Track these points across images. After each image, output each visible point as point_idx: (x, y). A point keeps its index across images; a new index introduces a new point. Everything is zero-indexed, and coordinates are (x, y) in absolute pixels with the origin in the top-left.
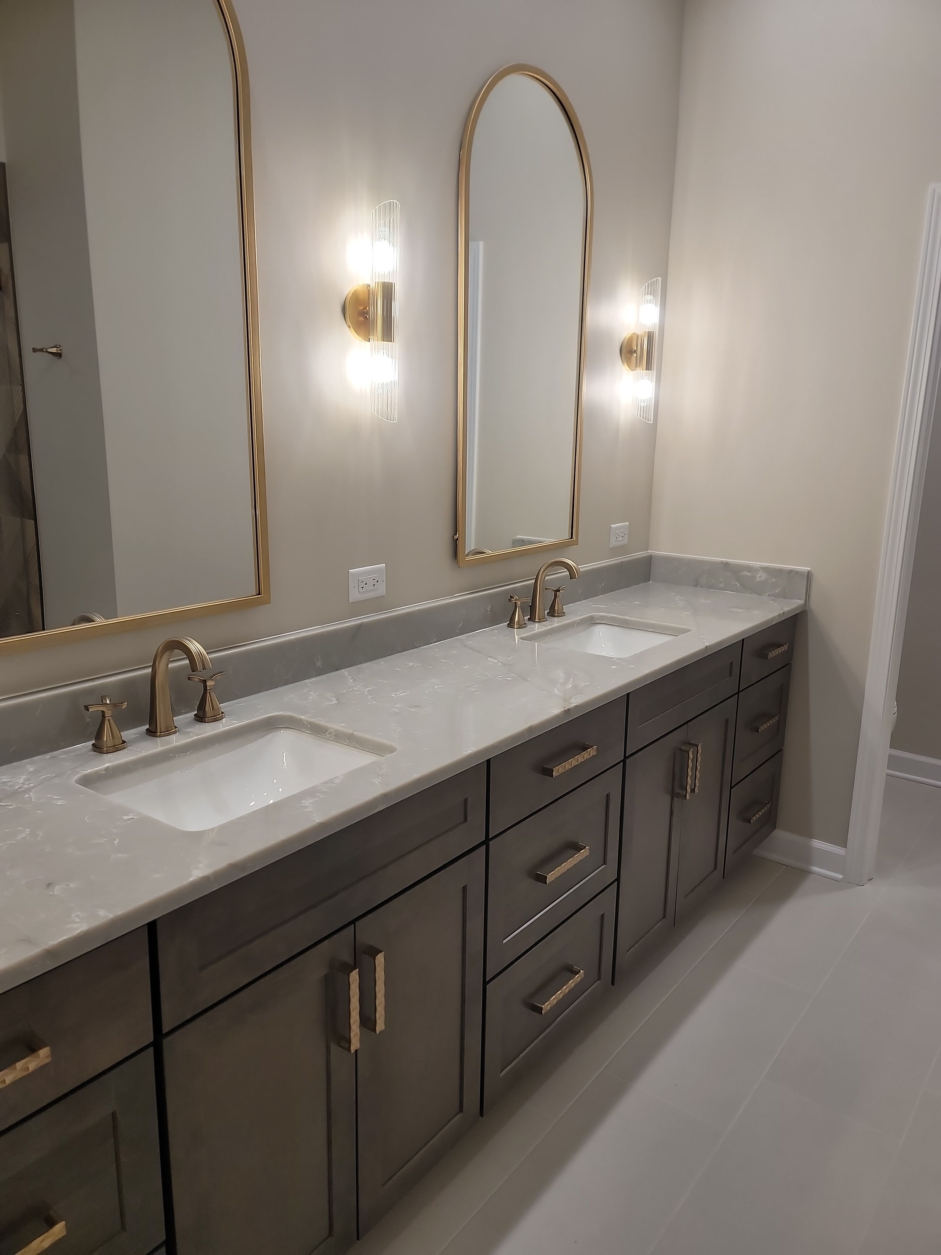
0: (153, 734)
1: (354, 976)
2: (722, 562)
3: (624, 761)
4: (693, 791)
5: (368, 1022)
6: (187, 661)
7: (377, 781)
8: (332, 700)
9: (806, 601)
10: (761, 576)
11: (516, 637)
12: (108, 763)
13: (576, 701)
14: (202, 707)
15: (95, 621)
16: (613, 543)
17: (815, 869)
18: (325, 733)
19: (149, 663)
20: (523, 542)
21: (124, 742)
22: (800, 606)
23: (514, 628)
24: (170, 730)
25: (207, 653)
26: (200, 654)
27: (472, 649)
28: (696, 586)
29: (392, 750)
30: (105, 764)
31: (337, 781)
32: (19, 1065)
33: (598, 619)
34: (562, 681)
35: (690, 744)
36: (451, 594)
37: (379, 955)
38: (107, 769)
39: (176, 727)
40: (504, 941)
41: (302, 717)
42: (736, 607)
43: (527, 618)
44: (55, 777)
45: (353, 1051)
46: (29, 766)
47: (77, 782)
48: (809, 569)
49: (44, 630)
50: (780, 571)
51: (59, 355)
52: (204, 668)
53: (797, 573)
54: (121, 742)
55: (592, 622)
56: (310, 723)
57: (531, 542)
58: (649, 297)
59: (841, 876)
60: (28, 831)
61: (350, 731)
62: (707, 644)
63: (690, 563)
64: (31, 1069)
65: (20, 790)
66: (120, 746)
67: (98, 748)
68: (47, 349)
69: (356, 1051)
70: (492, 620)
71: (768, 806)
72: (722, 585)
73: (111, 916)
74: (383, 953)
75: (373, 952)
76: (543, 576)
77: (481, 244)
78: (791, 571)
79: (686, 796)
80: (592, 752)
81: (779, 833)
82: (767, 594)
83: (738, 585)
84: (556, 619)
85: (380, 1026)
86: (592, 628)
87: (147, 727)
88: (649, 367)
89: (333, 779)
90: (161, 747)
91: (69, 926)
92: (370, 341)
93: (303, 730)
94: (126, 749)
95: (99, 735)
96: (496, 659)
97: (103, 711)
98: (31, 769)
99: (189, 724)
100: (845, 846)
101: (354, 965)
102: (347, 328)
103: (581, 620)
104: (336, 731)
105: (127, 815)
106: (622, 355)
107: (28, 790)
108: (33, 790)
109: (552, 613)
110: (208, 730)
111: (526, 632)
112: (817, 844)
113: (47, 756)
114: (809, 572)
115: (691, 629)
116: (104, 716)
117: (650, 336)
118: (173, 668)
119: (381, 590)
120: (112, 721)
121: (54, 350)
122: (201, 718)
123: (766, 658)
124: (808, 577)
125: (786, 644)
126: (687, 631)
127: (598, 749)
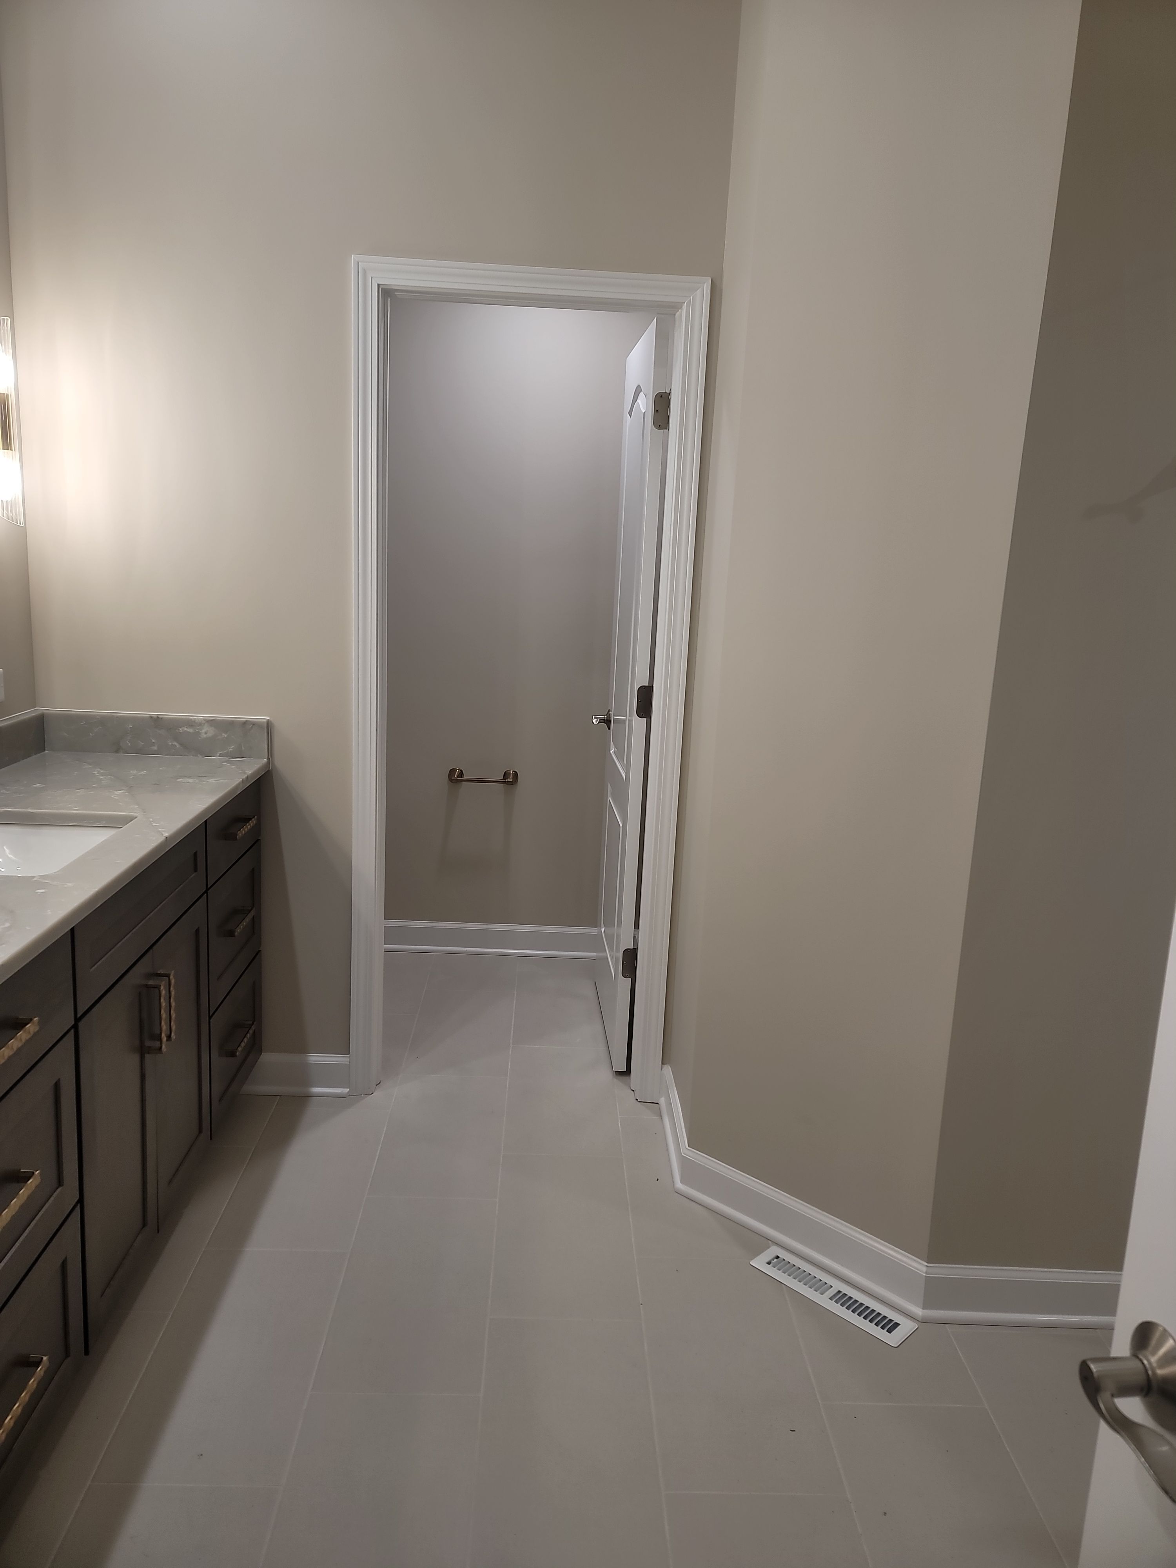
2: (151, 717)
3: (75, 1027)
4: (169, 1037)
9: (268, 759)
10: (207, 732)
17: (316, 1090)
22: (264, 766)
28: (117, 751)
35: (160, 975)
48: (269, 718)
50: (232, 723)
53: (253, 724)
59: (347, 1090)
62: (166, 835)
63: (104, 721)
71: (252, 1029)
72: (155, 748)
78: (245, 723)
79: (160, 1048)
80: (31, 1028)
81: (268, 1058)
82: (217, 754)
83: (178, 746)
100: (347, 1051)
112: (315, 1058)
114: (268, 722)
115: (135, 815)
123: (236, 839)
124: (268, 727)
125: (254, 817)
126: (132, 819)
127: (39, 1022)
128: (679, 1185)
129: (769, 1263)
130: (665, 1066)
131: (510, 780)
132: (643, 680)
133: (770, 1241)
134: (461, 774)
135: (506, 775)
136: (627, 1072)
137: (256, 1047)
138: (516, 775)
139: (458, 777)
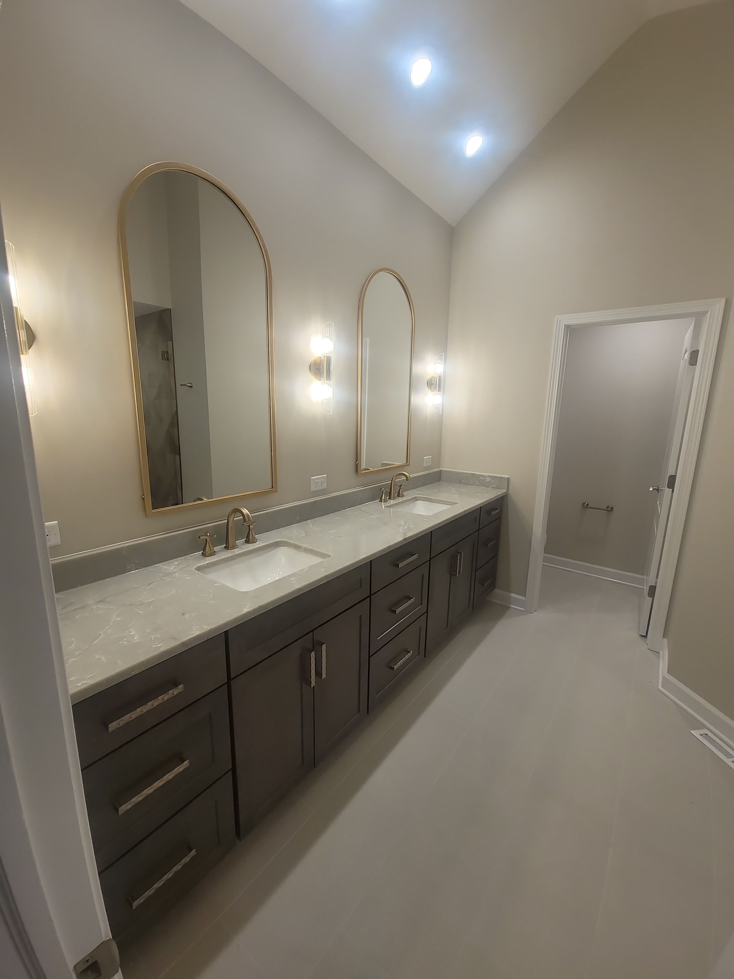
0: (227, 548)
1: (313, 654)
2: (471, 473)
3: (430, 560)
4: (459, 573)
5: (318, 674)
6: (242, 517)
7: (323, 570)
8: (303, 534)
9: (507, 490)
10: (488, 479)
11: (383, 506)
12: (209, 561)
13: (409, 535)
14: (248, 537)
15: (203, 500)
16: (425, 465)
17: (512, 606)
18: (300, 548)
19: (225, 518)
20: (386, 465)
21: (215, 552)
22: (505, 492)
23: (382, 502)
24: (234, 547)
25: (250, 514)
26: (247, 515)
27: (364, 511)
28: (460, 483)
29: (329, 556)
30: (207, 561)
31: (305, 570)
32: (170, 692)
33: (418, 498)
34: (403, 525)
35: (458, 552)
36: (355, 487)
37: (324, 645)
38: (207, 564)
39: (237, 546)
40: (378, 639)
41: (291, 541)
42: (477, 493)
43: (387, 498)
44: (186, 567)
45: (312, 686)
46: (176, 562)
47: (195, 569)
48: (508, 476)
49: (182, 504)
50: (496, 477)
51: (191, 387)
52: (249, 521)
53: (503, 478)
54: (214, 552)
55: (416, 499)
56: (294, 544)
57: (390, 465)
58: (439, 361)
59: (523, 609)
60: (175, 590)
61: (311, 548)
62: (466, 509)
63: (458, 474)
64: (175, 694)
65: (172, 572)
66: (213, 554)
67: (204, 555)
68: (186, 385)
69: (314, 687)
70: (372, 498)
71: (492, 579)
72: (471, 483)
73: (209, 628)
74: (325, 644)
75: (321, 644)
76: (395, 479)
77: (368, 339)
78: (501, 477)
79: (456, 575)
80: (416, 556)
81: (496, 590)
82: (491, 487)
83: (478, 483)
84: (400, 498)
85: (324, 676)
86: (416, 502)
87: (225, 545)
88: (439, 390)
89: (304, 569)
90: (231, 554)
91: (192, 632)
92: (321, 381)
93: (291, 547)
94: (215, 555)
95: (204, 549)
96: (374, 516)
97: (206, 539)
98: (176, 564)
99: (243, 544)
100: (525, 596)
101: (312, 649)
102: (311, 375)
103: (411, 498)
104: (305, 548)
105: (216, 584)
106: (428, 386)
107: (175, 572)
108: (177, 573)
109: (398, 496)
110: (251, 547)
111: (387, 504)
112: (513, 595)
113: (183, 558)
114: (508, 478)
115: (457, 502)
116: (206, 541)
117: (440, 378)
118: (236, 520)
119: (325, 486)
120: (210, 543)
121: (189, 385)
122: (247, 542)
123: (491, 515)
124: (508, 480)
125: (499, 509)
126: (458, 503)
127: (418, 555)
128: (660, 687)
129: (701, 735)
130: (664, 639)
131: (610, 509)
132: (671, 472)
133: (704, 727)
134: (588, 505)
135: (608, 507)
136: (646, 637)
137: (493, 585)
138: (612, 508)
139: (586, 506)
